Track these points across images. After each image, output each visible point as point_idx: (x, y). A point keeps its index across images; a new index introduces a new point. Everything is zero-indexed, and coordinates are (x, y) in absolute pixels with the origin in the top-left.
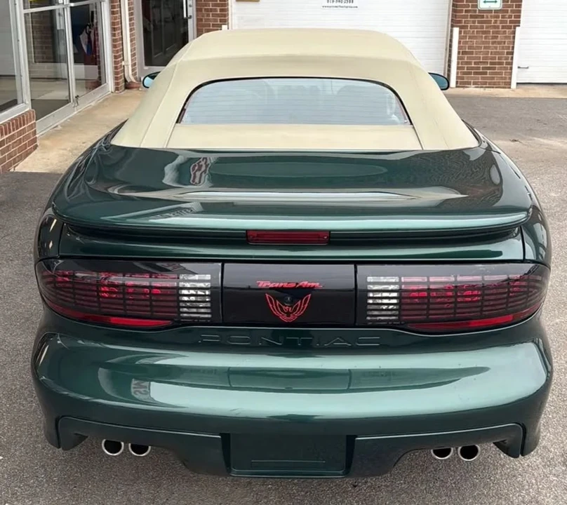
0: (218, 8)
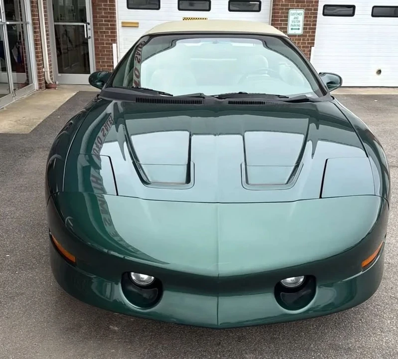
0: (110, 31)
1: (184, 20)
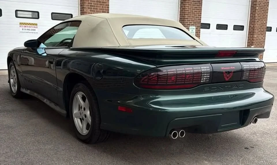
1: (20, 24)
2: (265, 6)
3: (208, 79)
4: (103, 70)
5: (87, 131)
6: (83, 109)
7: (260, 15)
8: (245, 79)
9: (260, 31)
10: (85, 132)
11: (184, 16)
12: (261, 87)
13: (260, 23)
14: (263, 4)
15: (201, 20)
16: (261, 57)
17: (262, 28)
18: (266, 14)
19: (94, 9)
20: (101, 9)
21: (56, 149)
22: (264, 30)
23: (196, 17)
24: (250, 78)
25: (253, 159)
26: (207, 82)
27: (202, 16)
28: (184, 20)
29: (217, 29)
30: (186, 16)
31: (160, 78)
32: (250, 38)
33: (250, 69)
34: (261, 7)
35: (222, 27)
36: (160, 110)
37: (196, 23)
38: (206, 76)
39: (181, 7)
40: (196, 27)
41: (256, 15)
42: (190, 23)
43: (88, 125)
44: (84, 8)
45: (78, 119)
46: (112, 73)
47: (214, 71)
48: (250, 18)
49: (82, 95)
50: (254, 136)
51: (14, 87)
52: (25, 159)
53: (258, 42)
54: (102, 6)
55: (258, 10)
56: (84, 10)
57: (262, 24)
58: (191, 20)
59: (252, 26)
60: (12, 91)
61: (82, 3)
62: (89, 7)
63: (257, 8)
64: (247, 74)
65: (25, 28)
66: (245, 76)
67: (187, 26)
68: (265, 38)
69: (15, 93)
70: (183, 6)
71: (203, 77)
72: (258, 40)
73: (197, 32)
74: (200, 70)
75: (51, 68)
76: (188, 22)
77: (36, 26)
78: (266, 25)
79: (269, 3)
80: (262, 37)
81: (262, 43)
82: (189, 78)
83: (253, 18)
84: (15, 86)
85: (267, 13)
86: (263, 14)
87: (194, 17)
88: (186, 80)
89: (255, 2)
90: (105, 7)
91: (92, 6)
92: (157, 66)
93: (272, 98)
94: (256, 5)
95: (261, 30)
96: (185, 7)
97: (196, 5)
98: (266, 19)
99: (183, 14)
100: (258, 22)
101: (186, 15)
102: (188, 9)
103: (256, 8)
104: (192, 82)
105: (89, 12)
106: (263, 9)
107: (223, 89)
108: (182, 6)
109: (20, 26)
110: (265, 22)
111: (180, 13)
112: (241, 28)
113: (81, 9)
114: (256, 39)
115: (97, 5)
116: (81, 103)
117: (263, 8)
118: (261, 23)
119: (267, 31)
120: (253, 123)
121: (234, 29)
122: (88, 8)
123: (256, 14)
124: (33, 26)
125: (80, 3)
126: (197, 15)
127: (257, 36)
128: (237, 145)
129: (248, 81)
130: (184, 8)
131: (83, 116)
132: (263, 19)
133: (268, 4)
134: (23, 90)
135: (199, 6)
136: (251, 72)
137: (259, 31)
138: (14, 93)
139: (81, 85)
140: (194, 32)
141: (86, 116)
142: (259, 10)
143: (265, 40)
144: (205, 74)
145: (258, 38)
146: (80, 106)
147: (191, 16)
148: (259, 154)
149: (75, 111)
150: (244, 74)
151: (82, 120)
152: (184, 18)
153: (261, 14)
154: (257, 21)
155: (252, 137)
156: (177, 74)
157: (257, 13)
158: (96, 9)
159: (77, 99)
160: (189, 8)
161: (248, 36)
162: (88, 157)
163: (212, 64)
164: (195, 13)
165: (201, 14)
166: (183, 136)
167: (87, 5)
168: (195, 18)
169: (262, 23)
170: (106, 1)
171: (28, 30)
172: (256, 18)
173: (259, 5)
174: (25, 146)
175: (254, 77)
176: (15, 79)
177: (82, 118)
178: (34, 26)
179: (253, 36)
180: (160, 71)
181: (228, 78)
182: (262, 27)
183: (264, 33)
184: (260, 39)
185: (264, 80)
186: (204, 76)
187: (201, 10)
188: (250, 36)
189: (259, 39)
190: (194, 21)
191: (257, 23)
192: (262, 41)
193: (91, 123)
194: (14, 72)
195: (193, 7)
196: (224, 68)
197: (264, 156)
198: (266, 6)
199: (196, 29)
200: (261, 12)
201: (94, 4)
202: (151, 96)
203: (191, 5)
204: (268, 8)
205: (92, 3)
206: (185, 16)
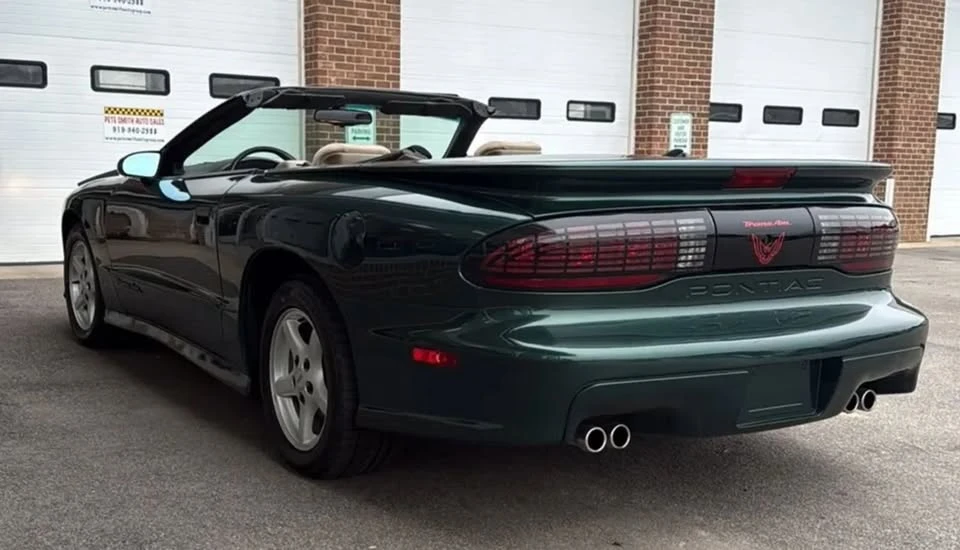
1: (107, 112)
2: (931, 42)
3: (702, 257)
4: (363, 236)
5: (315, 436)
6: (303, 367)
7: (915, 74)
8: (825, 260)
9: (915, 129)
10: (309, 439)
11: (652, 81)
12: (885, 289)
13: (915, 100)
14: (922, 35)
15: (712, 93)
16: (923, 214)
17: (921, 119)
18: (933, 70)
19: (349, 59)
20: (373, 59)
21: (214, 493)
22: (929, 124)
23: (693, 83)
24: (841, 256)
25: (858, 524)
26: (699, 267)
27: (712, 81)
28: (652, 94)
29: (766, 121)
30: (660, 81)
31: (544, 253)
32: (882, 150)
33: (843, 228)
34: (917, 46)
35: (783, 115)
36: (545, 357)
37: (693, 102)
38: (695, 247)
39: (640, 50)
40: (693, 114)
41: (900, 75)
42: (675, 102)
43: (318, 418)
44: (316, 57)
45: (286, 400)
46: (395, 244)
47: (719, 232)
48: (880, 85)
49: (300, 320)
50: (870, 459)
51: (85, 313)
52: (114, 522)
53: (910, 165)
54: (375, 50)
55: (905, 56)
56: (316, 64)
57: (920, 105)
58: (675, 92)
59: (887, 110)
60: (77, 324)
61: (312, 43)
62: (335, 53)
63: (903, 50)
64: (834, 244)
65: (121, 125)
66: (825, 251)
67: (664, 114)
68: (933, 152)
69: (84, 328)
70: (650, 46)
71: (686, 251)
72: (909, 157)
73: (699, 134)
74: (674, 230)
75: (204, 244)
76: (665, 101)
77: (157, 118)
78: (936, 108)
79: (942, 32)
80: (923, 148)
81: (924, 168)
82: (640, 255)
83: (890, 84)
84: (86, 308)
85: (939, 65)
86: (924, 69)
87: (688, 83)
88: (628, 261)
89: (894, 31)
90: (387, 55)
91: (344, 51)
92: (536, 216)
93: (921, 325)
94: (899, 39)
95: (917, 124)
96: (653, 49)
97: (692, 42)
98: (934, 86)
99: (649, 72)
100: (907, 96)
101: (657, 75)
102: (666, 56)
103: (898, 50)
104: (646, 267)
105: (334, 69)
106: (923, 55)
107: (752, 292)
108: (644, 46)
109: (107, 119)
110: (933, 97)
111: (639, 70)
112: (849, 118)
113: (309, 62)
114: (903, 156)
115: (360, 48)
116: (296, 348)
117: (923, 50)
118: (917, 102)
119: (939, 128)
120: (860, 408)
121: (825, 123)
122: (332, 58)
123: (900, 71)
124: (149, 118)
125: (306, 43)
126: (695, 77)
127: (904, 145)
128: (810, 483)
129: (836, 269)
130: (650, 52)
131: (303, 388)
132: (923, 86)
133: (941, 37)
134: (114, 318)
135: (703, 45)
136: (845, 238)
137: (911, 129)
138: (85, 332)
139: (297, 288)
140: (685, 134)
141: (310, 388)
142: (910, 57)
143: (933, 157)
144: (692, 243)
145: (910, 151)
146: (294, 358)
147: (676, 79)
148: (882, 510)
149: (278, 374)
150: (823, 245)
151: (297, 401)
152: (652, 88)
153: (917, 71)
154: (904, 95)
155: (863, 460)
156: (598, 243)
157: (904, 68)
158: (359, 60)
159: (285, 336)
160: (670, 52)
161: (875, 145)
162: (317, 517)
163: (712, 212)
164: (688, 70)
165: (709, 71)
166: (625, 446)
167: (328, 48)
168: (690, 86)
169: (921, 99)
170: (390, 36)
171: (133, 130)
172: (900, 84)
173: (910, 40)
174: (113, 485)
175: (857, 255)
176: (89, 284)
177: (298, 396)
178: (153, 118)
179: (891, 145)
180: (545, 231)
181: (767, 254)
182: (921, 113)
183: (929, 135)
184: (917, 154)
185: (893, 267)
186: (688, 247)
187: (710, 59)
188: (880, 145)
189: (912, 154)
190: (685, 96)
191: (902, 101)
192: (924, 162)
193: (326, 407)
194: (83, 260)
195: (681, 50)
196: (755, 225)
197: (896, 515)
198: (934, 45)
199: (694, 121)
200: (915, 63)
201: (349, 44)
202: (517, 313)
203: (673, 43)
204: (941, 49)
205: (343, 43)
206: (656, 78)
